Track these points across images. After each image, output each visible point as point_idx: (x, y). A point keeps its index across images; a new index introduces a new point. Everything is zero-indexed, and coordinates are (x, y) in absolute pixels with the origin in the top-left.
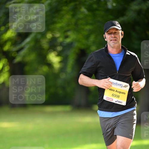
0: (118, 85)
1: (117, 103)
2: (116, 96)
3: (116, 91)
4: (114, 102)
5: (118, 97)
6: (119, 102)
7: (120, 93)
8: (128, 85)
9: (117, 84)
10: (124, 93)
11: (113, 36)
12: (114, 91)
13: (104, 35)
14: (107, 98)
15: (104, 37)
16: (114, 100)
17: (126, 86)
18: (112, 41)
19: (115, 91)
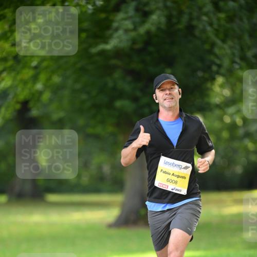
0: (176, 165)
1: (174, 191)
2: (172, 181)
3: (173, 174)
4: (169, 189)
5: (176, 182)
6: (177, 190)
7: (178, 177)
8: (190, 165)
9: (174, 165)
10: (184, 178)
11: (168, 92)
12: (169, 174)
13: (154, 95)
14: (160, 185)
15: (154, 97)
16: (170, 188)
17: (186, 168)
18: (167, 101)
19: (171, 174)
